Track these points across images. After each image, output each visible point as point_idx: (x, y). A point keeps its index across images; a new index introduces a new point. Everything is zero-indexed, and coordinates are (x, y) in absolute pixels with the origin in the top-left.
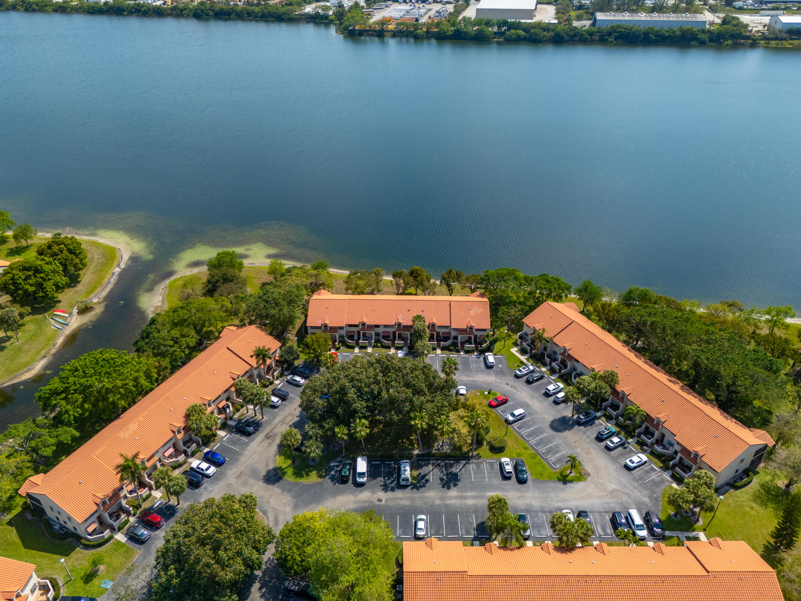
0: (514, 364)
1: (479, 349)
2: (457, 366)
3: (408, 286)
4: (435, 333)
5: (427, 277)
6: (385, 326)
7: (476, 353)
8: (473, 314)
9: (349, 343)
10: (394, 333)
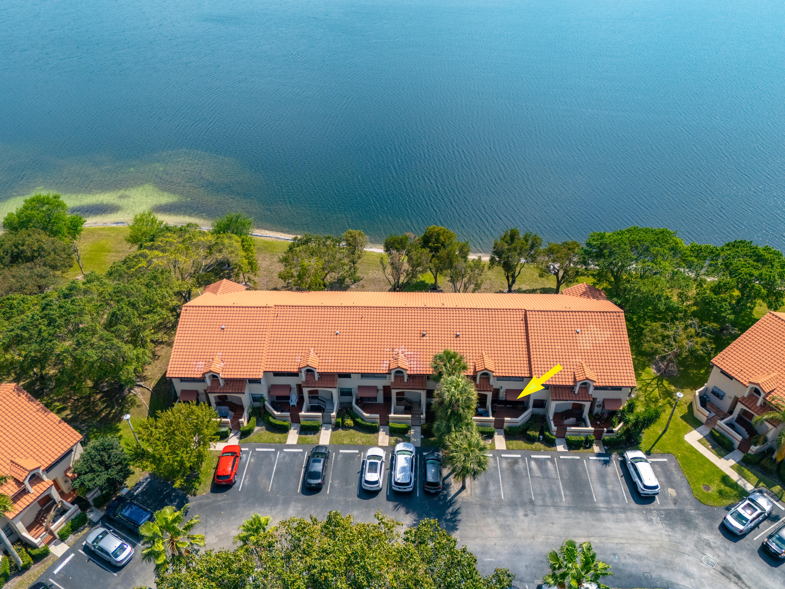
0: (707, 488)
1: (606, 437)
2: (557, 500)
3: (419, 269)
4: (490, 395)
5: (461, 250)
6: (364, 375)
7: (596, 449)
8: (588, 347)
9: (274, 417)
10: (387, 390)
